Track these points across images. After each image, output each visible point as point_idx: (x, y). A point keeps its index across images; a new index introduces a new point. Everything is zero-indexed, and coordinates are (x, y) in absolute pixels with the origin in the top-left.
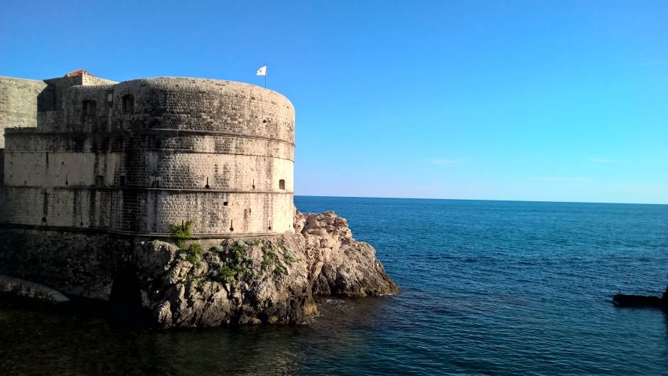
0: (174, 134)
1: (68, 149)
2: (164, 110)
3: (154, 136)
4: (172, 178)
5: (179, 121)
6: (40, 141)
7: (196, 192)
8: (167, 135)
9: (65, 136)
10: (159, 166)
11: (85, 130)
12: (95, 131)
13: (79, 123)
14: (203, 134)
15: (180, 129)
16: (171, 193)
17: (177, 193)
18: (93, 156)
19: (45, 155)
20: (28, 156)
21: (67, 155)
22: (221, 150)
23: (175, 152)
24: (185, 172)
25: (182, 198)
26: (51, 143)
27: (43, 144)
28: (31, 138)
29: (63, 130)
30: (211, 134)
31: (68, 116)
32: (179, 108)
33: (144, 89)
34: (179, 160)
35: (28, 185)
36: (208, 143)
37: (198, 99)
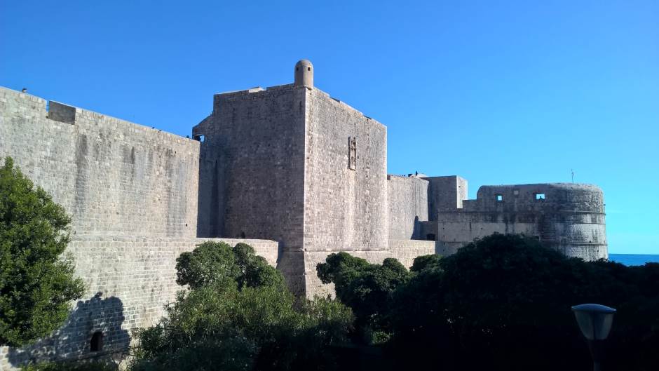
0: (573, 214)
1: (486, 221)
2: (566, 201)
3: (560, 215)
4: (573, 237)
5: (575, 206)
6: (465, 217)
7: (586, 245)
8: (568, 214)
9: (484, 213)
10: (565, 231)
11: (498, 210)
12: (505, 211)
13: (494, 206)
14: (586, 213)
15: (575, 211)
16: (574, 245)
17: (577, 246)
18: (504, 225)
19: (468, 225)
20: (455, 224)
21: (485, 224)
22: (594, 222)
23: (573, 224)
24: (579, 233)
25: (579, 248)
26: (473, 217)
27: (467, 218)
28: (458, 215)
29: (482, 210)
30: (589, 213)
31: (485, 203)
32: (574, 200)
33: (552, 189)
34: (576, 227)
35: (457, 241)
36: (588, 218)
37: (583, 195)
